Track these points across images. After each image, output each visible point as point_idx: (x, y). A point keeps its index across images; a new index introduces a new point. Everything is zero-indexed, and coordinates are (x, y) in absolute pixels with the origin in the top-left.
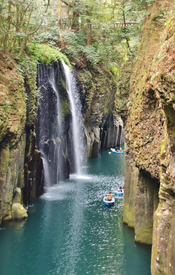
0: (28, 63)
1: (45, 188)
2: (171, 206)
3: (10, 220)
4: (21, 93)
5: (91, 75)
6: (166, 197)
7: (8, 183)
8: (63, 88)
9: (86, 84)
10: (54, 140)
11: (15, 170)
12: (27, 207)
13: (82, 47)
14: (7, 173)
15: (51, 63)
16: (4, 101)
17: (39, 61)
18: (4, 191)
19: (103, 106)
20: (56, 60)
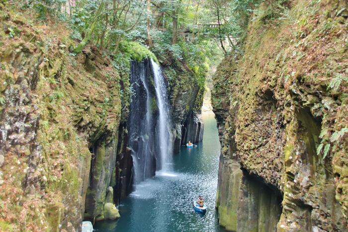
0: (122, 59)
1: (134, 185)
2: (298, 218)
3: (103, 221)
4: (117, 90)
5: (175, 73)
6: (292, 208)
7: (102, 182)
8: (152, 85)
9: (171, 81)
10: (142, 137)
11: (109, 169)
12: (118, 207)
13: (168, 45)
14: (102, 171)
15: (142, 60)
16: (104, 99)
17: (131, 58)
18: (98, 190)
19: (185, 104)
20: (147, 57)
